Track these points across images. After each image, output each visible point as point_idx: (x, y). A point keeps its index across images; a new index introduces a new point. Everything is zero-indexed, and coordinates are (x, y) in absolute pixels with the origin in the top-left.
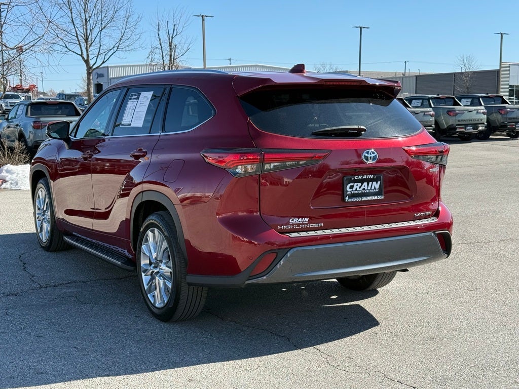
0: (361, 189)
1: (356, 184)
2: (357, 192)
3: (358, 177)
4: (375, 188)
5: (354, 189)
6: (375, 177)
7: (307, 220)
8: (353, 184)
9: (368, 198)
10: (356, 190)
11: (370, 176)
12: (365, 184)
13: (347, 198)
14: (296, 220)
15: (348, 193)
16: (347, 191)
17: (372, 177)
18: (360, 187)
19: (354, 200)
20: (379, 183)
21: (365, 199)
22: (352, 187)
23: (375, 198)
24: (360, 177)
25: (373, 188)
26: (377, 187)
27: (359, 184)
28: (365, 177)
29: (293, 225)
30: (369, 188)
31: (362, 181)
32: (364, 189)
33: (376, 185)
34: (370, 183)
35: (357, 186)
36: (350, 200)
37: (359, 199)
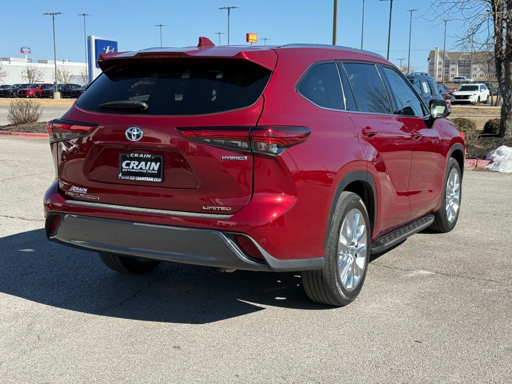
0: (139, 168)
1: (133, 162)
2: (134, 170)
3: (134, 155)
4: (153, 169)
5: (131, 167)
6: (153, 158)
7: (86, 190)
8: (129, 162)
9: (143, 179)
10: (133, 168)
11: (148, 155)
12: (143, 163)
13: (120, 175)
14: (78, 188)
15: (123, 170)
16: (122, 168)
17: (149, 157)
18: (137, 166)
19: (127, 178)
20: (158, 164)
21: (139, 179)
22: (128, 165)
23: (152, 179)
24: (136, 155)
25: (151, 169)
26: (156, 168)
27: (137, 163)
28: (141, 156)
29: (75, 193)
30: (147, 168)
31: (139, 160)
32: (141, 169)
33: (155, 166)
34: (149, 163)
35: (134, 164)
36: (123, 178)
37: (132, 178)
